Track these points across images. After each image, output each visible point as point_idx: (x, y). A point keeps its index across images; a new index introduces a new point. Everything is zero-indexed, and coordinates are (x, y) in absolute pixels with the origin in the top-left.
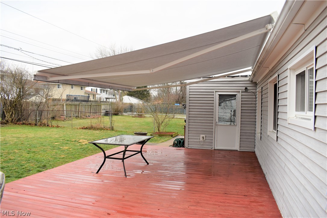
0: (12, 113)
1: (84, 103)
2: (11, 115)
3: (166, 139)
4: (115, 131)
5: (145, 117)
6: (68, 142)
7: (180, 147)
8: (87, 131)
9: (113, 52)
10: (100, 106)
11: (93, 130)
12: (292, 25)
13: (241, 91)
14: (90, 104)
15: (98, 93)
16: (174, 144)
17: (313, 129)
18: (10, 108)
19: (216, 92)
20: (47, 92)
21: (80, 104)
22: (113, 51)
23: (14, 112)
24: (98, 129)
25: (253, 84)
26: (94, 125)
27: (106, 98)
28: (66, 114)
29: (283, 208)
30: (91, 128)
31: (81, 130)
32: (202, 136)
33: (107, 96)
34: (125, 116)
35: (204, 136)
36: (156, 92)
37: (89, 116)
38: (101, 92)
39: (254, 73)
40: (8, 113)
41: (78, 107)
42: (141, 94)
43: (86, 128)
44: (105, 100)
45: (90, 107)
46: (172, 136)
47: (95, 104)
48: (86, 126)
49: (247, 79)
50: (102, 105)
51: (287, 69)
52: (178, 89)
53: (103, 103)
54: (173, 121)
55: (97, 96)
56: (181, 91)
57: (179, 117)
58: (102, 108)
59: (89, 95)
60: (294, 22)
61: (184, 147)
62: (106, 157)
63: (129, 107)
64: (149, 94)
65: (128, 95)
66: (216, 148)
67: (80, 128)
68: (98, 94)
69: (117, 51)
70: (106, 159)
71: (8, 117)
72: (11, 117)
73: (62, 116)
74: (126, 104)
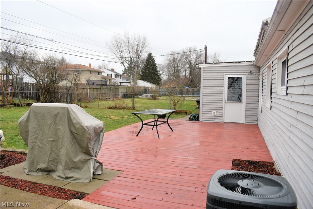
0: (46, 96)
1: (104, 86)
2: (45, 98)
3: (182, 116)
4: (136, 110)
5: (158, 99)
6: (101, 118)
7: (196, 121)
8: (112, 110)
9: (127, 40)
10: (118, 90)
11: (117, 109)
12: (277, 31)
13: (246, 74)
14: (110, 88)
15: (113, 77)
16: (190, 119)
17: (286, 95)
18: (44, 91)
19: (225, 75)
20: (76, 77)
21: (101, 87)
22: (126, 38)
23: (47, 95)
24: (121, 109)
25: (256, 68)
26: (118, 105)
27: (120, 82)
28: (90, 97)
29: (273, 153)
30: (115, 108)
31: (107, 110)
32: (213, 111)
33: (121, 81)
34: (140, 98)
35: (215, 111)
36: (166, 77)
37: (109, 98)
38: (116, 77)
39: (256, 59)
40: (43, 96)
41: (99, 90)
42: (153, 78)
43: (111, 108)
44: (119, 84)
45: (109, 90)
46: (186, 113)
47: (114, 88)
48: (111, 106)
49: (252, 64)
50: (120, 89)
51: (276, 58)
52: (187, 73)
53: (121, 87)
54: (185, 102)
55: (112, 81)
56: (191, 75)
57: (189, 99)
58: (120, 92)
59: (105, 79)
60: (278, 29)
61: (198, 121)
62: (143, 124)
63: (144, 90)
64: (160, 78)
65: (141, 79)
66: (225, 121)
67: (106, 108)
68: (113, 79)
69: (131, 38)
70: (143, 126)
71: (43, 99)
72: (45, 99)
73: (86, 98)
74: (141, 87)
